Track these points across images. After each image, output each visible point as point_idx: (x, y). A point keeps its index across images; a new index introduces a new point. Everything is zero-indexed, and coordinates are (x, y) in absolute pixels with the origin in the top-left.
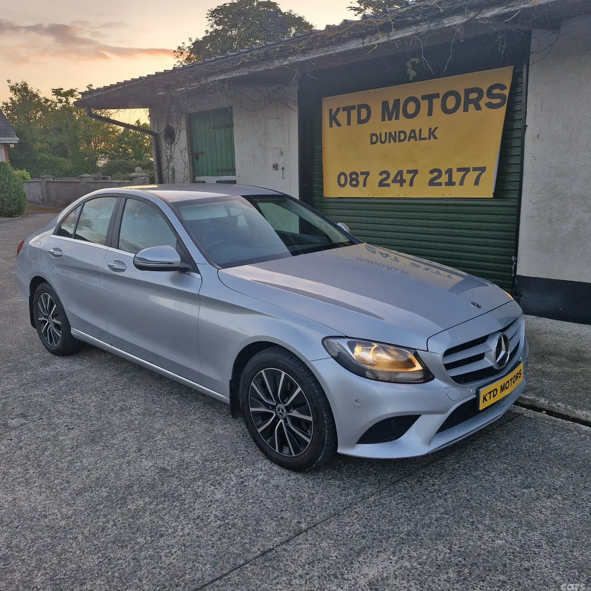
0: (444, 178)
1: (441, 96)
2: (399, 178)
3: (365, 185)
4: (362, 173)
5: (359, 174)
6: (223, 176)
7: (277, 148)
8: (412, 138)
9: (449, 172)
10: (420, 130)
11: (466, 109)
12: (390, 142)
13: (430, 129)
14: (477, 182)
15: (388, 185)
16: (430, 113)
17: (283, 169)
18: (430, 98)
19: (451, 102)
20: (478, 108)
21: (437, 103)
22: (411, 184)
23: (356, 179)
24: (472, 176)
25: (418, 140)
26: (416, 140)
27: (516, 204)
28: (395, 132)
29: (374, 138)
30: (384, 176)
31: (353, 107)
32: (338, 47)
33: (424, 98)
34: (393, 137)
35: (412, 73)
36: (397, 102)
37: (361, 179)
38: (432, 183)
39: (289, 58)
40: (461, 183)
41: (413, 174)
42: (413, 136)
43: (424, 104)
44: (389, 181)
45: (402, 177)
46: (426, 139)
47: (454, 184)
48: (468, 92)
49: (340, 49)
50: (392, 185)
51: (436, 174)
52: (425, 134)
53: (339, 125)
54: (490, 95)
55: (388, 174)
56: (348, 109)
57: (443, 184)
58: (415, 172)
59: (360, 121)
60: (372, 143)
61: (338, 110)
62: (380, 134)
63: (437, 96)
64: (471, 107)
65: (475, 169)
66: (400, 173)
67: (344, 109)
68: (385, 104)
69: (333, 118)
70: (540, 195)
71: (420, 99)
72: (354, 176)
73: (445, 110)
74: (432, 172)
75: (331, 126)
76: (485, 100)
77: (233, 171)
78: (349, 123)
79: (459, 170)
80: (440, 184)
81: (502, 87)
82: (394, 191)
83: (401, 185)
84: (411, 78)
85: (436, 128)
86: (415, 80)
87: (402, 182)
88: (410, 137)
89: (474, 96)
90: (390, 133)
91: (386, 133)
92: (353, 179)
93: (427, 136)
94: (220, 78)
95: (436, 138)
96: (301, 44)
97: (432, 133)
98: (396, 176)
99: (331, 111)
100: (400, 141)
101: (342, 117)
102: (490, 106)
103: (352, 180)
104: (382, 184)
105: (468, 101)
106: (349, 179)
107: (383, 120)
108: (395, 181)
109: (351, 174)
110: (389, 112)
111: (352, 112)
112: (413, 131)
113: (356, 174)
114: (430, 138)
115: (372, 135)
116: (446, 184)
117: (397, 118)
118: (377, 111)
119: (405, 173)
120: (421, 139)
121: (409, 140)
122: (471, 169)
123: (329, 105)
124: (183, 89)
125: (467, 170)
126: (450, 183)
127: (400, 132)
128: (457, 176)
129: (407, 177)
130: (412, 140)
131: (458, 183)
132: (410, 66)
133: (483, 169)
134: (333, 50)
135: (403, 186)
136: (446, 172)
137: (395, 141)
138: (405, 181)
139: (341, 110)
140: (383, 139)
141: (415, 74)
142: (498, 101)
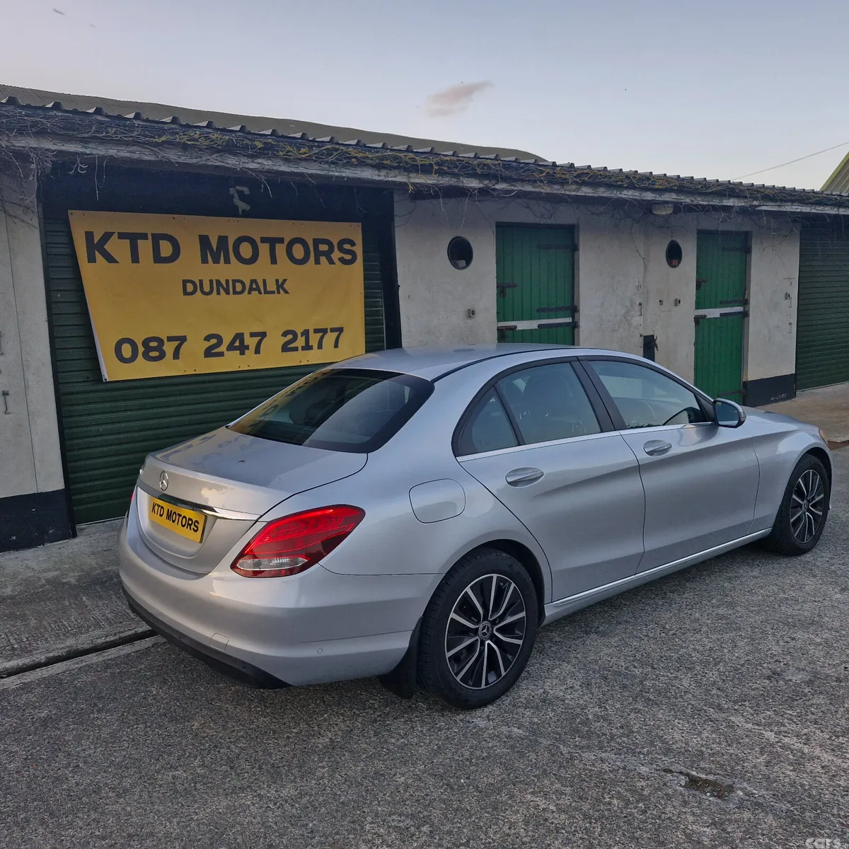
0: (300, 342)
1: (286, 242)
2: (237, 344)
3: (176, 355)
4: (170, 339)
5: (165, 340)
8: (255, 290)
9: (306, 334)
10: (264, 281)
11: (317, 262)
12: (218, 293)
13: (277, 281)
14: (336, 345)
15: (221, 354)
16: (274, 260)
18: (272, 242)
19: (298, 251)
20: (331, 262)
21: (281, 249)
22: (257, 351)
23: (160, 348)
24: (330, 338)
25: (263, 292)
26: (260, 293)
28: (227, 281)
29: (190, 288)
30: (214, 341)
31: (144, 236)
33: (264, 240)
34: (220, 287)
35: (242, 205)
36: (223, 240)
37: (169, 348)
38: (285, 348)
40: (320, 347)
41: (259, 338)
42: (254, 287)
43: (264, 249)
44: (223, 348)
45: (242, 341)
46: (273, 292)
47: (311, 348)
48: (317, 242)
50: (226, 353)
51: (290, 337)
52: (272, 286)
53: (110, 259)
54: (341, 250)
55: (219, 338)
56: (134, 238)
57: (300, 348)
58: (263, 335)
59: (158, 259)
60: (186, 293)
61: (107, 236)
62: (201, 281)
63: (281, 240)
64: (323, 259)
65: (333, 330)
66: (239, 336)
67: (122, 236)
68: (204, 241)
69: (97, 247)
71: (258, 241)
72: (153, 344)
73: (293, 260)
74: (285, 334)
75: (92, 259)
76: (336, 255)
78: (135, 258)
79: (316, 331)
80: (296, 349)
81: (353, 244)
82: (231, 362)
83: (242, 353)
84: (240, 212)
85: (285, 281)
86: (246, 215)
87: (243, 349)
88: (251, 290)
89: (323, 247)
90: (218, 282)
91: (211, 281)
92: (153, 349)
93: (274, 288)
95: (286, 292)
97: (280, 286)
98: (233, 341)
99: (89, 236)
100: (235, 292)
101: (118, 248)
102: (342, 260)
103: (148, 350)
104: (209, 353)
105: (318, 254)
106: (141, 349)
107: (204, 261)
108: (231, 347)
109: (146, 343)
110: (212, 251)
111: (140, 242)
112: (254, 281)
113: (160, 341)
114: (279, 293)
115: (185, 282)
116: (303, 348)
117: (227, 261)
118: (191, 250)
119: (247, 337)
120: (266, 292)
121: (249, 293)
122: (329, 330)
123: (83, 223)
125: (324, 331)
126: (307, 347)
127: (235, 281)
128: (314, 340)
129: (251, 342)
130: (255, 293)
131: (315, 346)
132: (236, 195)
133: (340, 330)
135: (244, 354)
136: (302, 334)
137: (227, 293)
138: (247, 347)
139: (116, 235)
140: (207, 289)
141: (248, 208)
142: (348, 257)
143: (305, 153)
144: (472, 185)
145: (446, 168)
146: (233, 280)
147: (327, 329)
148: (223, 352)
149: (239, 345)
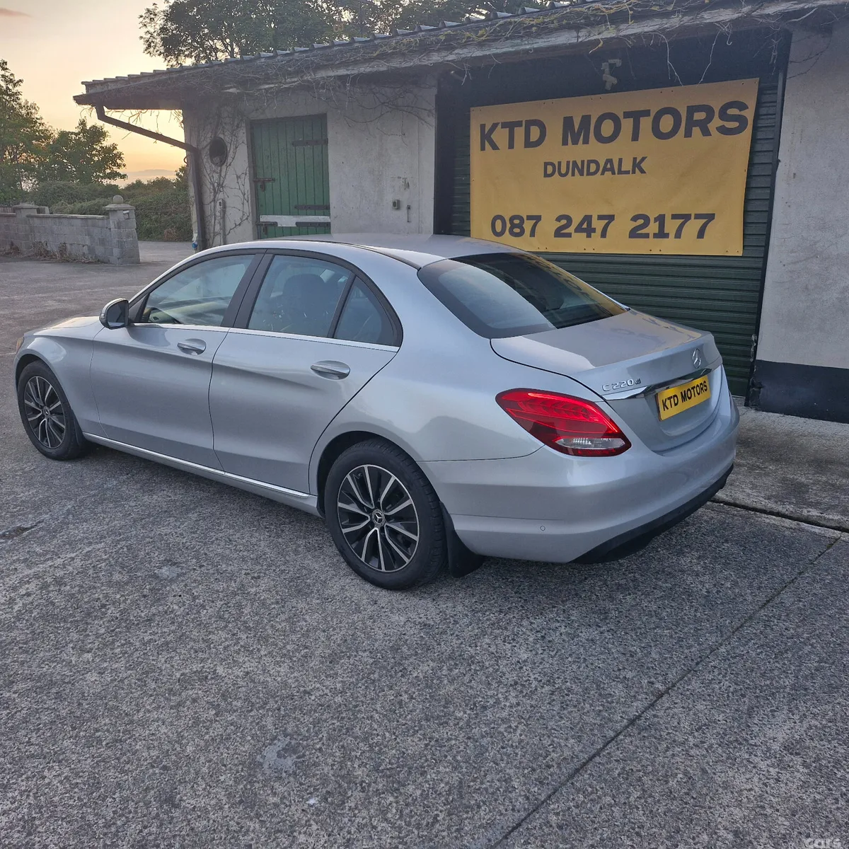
0: (653, 228)
1: (653, 114)
2: (585, 226)
3: (533, 234)
4: (529, 218)
5: (525, 218)
6: (307, 215)
7: (399, 178)
8: (608, 170)
9: (661, 219)
10: (620, 160)
11: (688, 134)
12: (573, 174)
13: (635, 159)
14: (701, 234)
15: (569, 235)
16: (635, 137)
17: (409, 208)
18: (636, 116)
19: (667, 123)
20: (706, 132)
21: (646, 123)
22: (604, 235)
23: (521, 226)
24: (694, 226)
25: (616, 172)
26: (613, 173)
27: (760, 265)
28: (583, 162)
29: (550, 169)
30: (564, 222)
31: (519, 124)
32: (537, 40)
33: (627, 115)
34: (579, 168)
35: (611, 80)
36: (586, 120)
37: (528, 225)
38: (634, 234)
39: (456, 51)
40: (678, 235)
41: (606, 221)
42: (609, 167)
43: (627, 124)
44: (571, 229)
45: (590, 224)
46: (628, 172)
47: (667, 236)
48: (692, 110)
49: (541, 43)
50: (574, 234)
51: (641, 222)
52: (627, 166)
53: (495, 147)
54: (723, 115)
55: (569, 219)
56: (511, 126)
57: (651, 235)
58: (610, 218)
59: (528, 144)
60: (546, 175)
61: (495, 126)
62: (560, 163)
63: (646, 113)
64: (696, 131)
65: (698, 216)
66: (588, 219)
67: (504, 125)
68: (568, 122)
69: (486, 137)
70: (793, 254)
71: (621, 116)
72: (516, 222)
73: (658, 134)
74: (635, 218)
75: (483, 148)
76: (716, 122)
77: (325, 209)
78: (511, 146)
79: (675, 217)
80: (647, 236)
81: (742, 106)
82: (578, 244)
83: (589, 236)
84: (608, 87)
85: (643, 159)
86: (615, 89)
87: (590, 231)
88: (605, 169)
89: (700, 116)
90: (575, 163)
91: (568, 163)
92: (516, 225)
93: (630, 168)
94: (337, 74)
95: (642, 171)
96: (480, 32)
97: (637, 165)
98: (581, 223)
99: (483, 127)
100: (589, 174)
101: (501, 136)
102: (723, 131)
103: (513, 226)
104: (559, 233)
105: (691, 123)
106: (508, 225)
107: (565, 143)
108: (579, 229)
109: (512, 219)
110: (573, 133)
111: (516, 129)
112: (610, 161)
113: (521, 218)
114: (634, 172)
115: (546, 164)
116: (656, 236)
117: (586, 141)
118: (555, 130)
119: (594, 219)
120: (620, 172)
121: (603, 173)
122: (693, 217)
123: (480, 118)
124: (272, 86)
125: (686, 217)
126: (662, 234)
127: (590, 162)
128: (671, 226)
129: (598, 225)
130: (608, 174)
131: (672, 235)
132: (607, 70)
133: (710, 217)
134: (528, 44)
135: (590, 237)
136: (656, 220)
137: (582, 174)
138: (594, 230)
139: (500, 126)
140: (563, 171)
141: (615, 81)
142: (734, 125)
143: (482, 36)
144: (721, 18)
145: (656, 8)
146: (588, 161)
147: (690, 215)
148: (571, 233)
149: (586, 227)
